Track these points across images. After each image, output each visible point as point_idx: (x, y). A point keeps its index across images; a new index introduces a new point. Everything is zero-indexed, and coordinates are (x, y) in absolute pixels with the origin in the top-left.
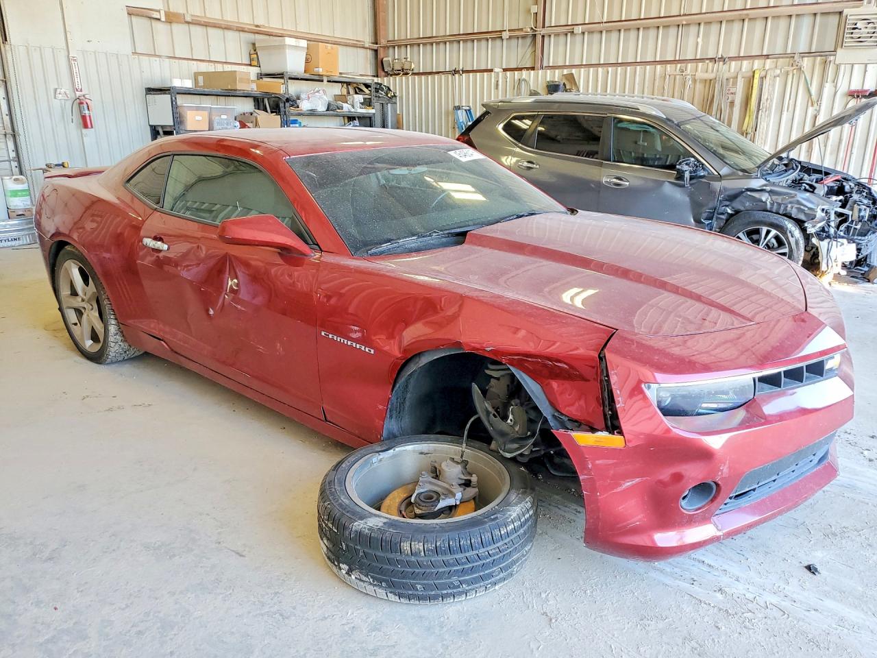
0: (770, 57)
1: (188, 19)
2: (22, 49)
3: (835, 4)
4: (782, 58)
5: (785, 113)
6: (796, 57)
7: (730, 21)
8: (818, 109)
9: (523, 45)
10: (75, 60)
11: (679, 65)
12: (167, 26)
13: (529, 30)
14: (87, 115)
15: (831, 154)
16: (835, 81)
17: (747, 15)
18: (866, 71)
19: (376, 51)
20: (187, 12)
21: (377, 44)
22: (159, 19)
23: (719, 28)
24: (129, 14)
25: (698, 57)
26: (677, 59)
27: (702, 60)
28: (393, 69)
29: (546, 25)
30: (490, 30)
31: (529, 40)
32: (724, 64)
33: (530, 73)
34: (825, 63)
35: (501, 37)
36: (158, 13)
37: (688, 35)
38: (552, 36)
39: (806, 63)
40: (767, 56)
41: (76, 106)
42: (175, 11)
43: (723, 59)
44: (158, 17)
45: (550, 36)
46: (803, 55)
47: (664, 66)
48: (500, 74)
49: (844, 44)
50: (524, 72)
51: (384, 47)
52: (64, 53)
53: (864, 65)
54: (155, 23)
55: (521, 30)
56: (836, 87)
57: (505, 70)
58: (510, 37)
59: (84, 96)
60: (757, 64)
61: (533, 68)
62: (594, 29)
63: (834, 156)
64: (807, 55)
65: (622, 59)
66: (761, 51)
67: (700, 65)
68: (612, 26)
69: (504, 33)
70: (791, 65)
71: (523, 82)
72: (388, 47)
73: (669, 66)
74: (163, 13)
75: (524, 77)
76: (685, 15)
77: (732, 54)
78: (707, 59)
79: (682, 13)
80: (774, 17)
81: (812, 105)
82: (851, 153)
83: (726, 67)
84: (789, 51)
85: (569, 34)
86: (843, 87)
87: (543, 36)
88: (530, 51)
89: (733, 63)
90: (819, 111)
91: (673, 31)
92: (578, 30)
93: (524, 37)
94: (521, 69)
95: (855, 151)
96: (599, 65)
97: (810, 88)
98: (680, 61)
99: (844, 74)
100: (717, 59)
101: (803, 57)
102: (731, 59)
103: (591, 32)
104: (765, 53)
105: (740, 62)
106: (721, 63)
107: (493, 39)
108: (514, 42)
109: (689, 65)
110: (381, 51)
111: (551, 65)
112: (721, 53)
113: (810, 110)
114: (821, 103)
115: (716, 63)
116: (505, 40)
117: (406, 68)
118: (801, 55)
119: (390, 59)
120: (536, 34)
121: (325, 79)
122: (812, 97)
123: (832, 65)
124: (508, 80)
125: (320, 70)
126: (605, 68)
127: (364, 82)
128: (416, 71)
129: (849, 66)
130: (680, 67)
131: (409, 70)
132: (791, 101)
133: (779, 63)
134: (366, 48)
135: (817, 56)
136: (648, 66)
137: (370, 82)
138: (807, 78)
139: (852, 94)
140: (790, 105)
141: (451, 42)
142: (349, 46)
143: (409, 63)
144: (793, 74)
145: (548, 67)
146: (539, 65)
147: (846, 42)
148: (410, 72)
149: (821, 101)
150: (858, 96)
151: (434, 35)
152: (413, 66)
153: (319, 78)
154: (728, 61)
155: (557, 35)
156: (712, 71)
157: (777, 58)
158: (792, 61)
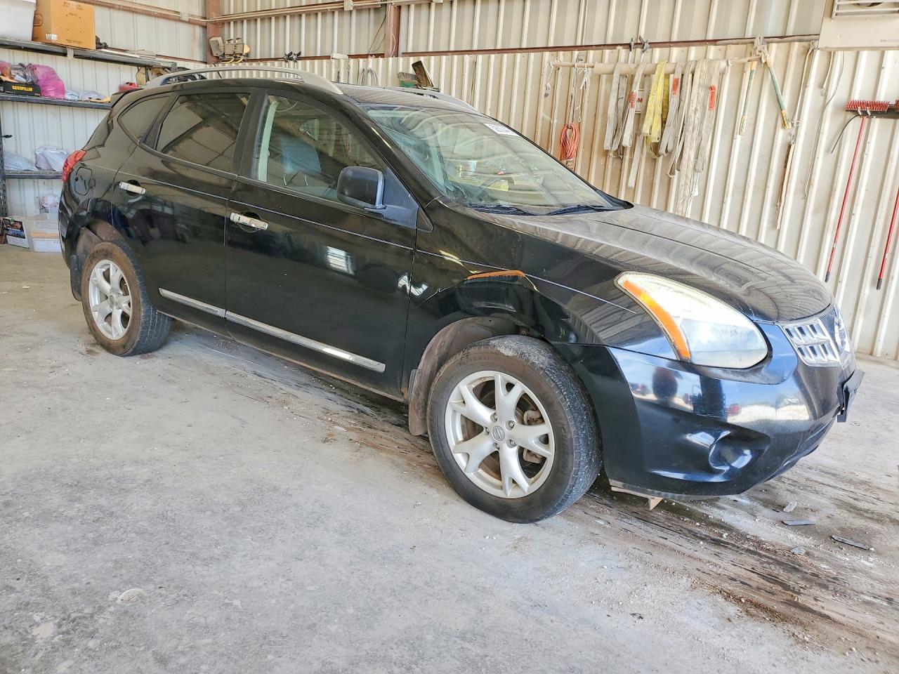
0: (718, 42)
4: (737, 44)
5: (738, 140)
6: (757, 41)
8: (793, 133)
9: (376, 23)
11: (576, 53)
15: (816, 211)
16: (823, 84)
18: (880, 68)
19: (205, 27)
21: (205, 18)
25: (610, 42)
26: (579, 44)
27: (614, 46)
28: (224, 54)
31: (381, 14)
32: (643, 52)
33: (378, 62)
34: (808, 53)
35: (343, 8)
38: (413, 7)
39: (774, 54)
40: (714, 42)
43: (641, 45)
45: (409, 6)
46: (768, 40)
47: (556, 54)
48: (342, 62)
49: (835, 10)
50: (371, 60)
51: (215, 23)
53: (877, 54)
56: (826, 96)
57: (350, 56)
60: (694, 51)
61: (382, 55)
63: (821, 216)
64: (777, 40)
65: (503, 44)
66: (705, 34)
67: (607, 52)
70: (749, 53)
71: (370, 75)
72: (223, 23)
73: (561, 53)
75: (370, 66)
77: (660, 38)
78: (621, 45)
81: (784, 125)
82: (851, 214)
83: (645, 56)
84: (749, 34)
86: (838, 94)
87: (398, 7)
89: (657, 51)
90: (795, 137)
93: (376, 9)
94: (366, 56)
95: (858, 210)
96: (470, 52)
97: (782, 98)
98: (580, 47)
99: (840, 76)
100: (632, 44)
101: (772, 42)
102: (656, 44)
104: (710, 37)
105: (667, 50)
106: (639, 50)
108: (365, 16)
109: (591, 53)
110: (210, 27)
111: (410, 50)
112: (642, 36)
113: (781, 135)
114: (798, 123)
115: (631, 50)
116: (354, 13)
117: (238, 51)
118: (766, 39)
119: (219, 39)
120: (386, 4)
121: (70, 53)
122: (783, 112)
123: (818, 53)
124: (351, 71)
125: (54, 37)
126: (474, 56)
127: (162, 64)
128: (252, 57)
129: (850, 56)
130: (578, 56)
131: (241, 54)
132: (746, 118)
133: (729, 52)
134: (189, 22)
135: (794, 41)
136: (532, 55)
137: (169, 65)
138: (776, 80)
139: (851, 108)
140: (745, 122)
141: (292, 16)
142: (158, 17)
143: (241, 45)
144: (752, 72)
145: (406, 54)
146: (391, 49)
147: (838, 6)
148: (242, 58)
149: (799, 119)
150: (865, 113)
151: (273, 8)
152: (246, 50)
153: (59, 50)
154: (650, 47)
155: (418, 5)
156: (626, 62)
157: (726, 44)
158: (749, 50)
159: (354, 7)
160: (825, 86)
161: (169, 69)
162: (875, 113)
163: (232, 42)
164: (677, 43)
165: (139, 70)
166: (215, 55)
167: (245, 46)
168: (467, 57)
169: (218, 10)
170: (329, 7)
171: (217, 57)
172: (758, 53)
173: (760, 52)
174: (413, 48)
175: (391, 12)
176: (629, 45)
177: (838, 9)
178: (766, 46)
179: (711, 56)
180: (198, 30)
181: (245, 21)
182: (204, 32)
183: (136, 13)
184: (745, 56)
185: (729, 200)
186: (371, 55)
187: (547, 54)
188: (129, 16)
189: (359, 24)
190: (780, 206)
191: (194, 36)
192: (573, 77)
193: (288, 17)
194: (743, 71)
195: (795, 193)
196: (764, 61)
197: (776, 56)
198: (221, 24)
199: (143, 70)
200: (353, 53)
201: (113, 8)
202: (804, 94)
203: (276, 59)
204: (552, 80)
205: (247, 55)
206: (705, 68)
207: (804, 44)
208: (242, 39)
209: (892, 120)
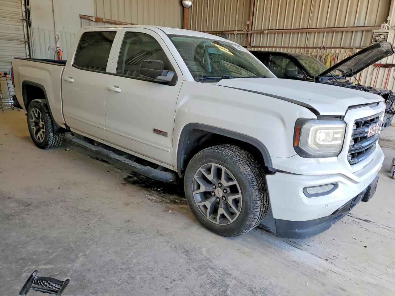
1: (104, 20)
2: (36, 30)
3: (371, 27)
4: (348, 48)
6: (354, 48)
7: (328, 32)
9: (243, 37)
10: (57, 35)
11: (306, 49)
12: (95, 23)
13: (245, 31)
14: (61, 57)
17: (335, 30)
20: (104, 18)
22: (92, 20)
23: (323, 35)
24: (81, 18)
25: (314, 46)
26: (306, 46)
27: (316, 48)
29: (253, 29)
30: (230, 30)
31: (245, 35)
32: (324, 50)
35: (234, 33)
36: (92, 18)
37: (310, 37)
38: (255, 34)
40: (343, 48)
41: (56, 54)
42: (99, 17)
43: (324, 48)
44: (92, 19)
47: (300, 49)
49: (372, 43)
52: (53, 32)
54: (90, 22)
55: (242, 31)
58: (238, 34)
59: (60, 50)
60: (338, 50)
61: (246, 47)
62: (272, 32)
64: (359, 48)
65: (283, 45)
67: (314, 49)
68: (280, 31)
69: (235, 32)
70: (351, 52)
73: (302, 49)
74: (94, 18)
76: (310, 29)
77: (328, 46)
78: (318, 47)
79: (308, 27)
80: (346, 32)
83: (325, 51)
84: (351, 46)
85: (262, 34)
87: (251, 34)
88: (245, 40)
89: (328, 50)
90: (362, 72)
91: (304, 35)
92: (266, 32)
93: (243, 34)
96: (273, 47)
98: (307, 47)
101: (357, 49)
102: (327, 48)
103: (271, 33)
104: (341, 46)
105: (331, 49)
107: (231, 34)
108: (239, 36)
109: (310, 49)
120: (248, 33)
135: (362, 48)
139: (376, 65)
145: (253, 47)
146: (249, 45)
150: (378, 67)
155: (257, 34)
156: (320, 52)
157: (346, 49)
158: (352, 50)
162: (380, 67)
164: (333, 48)
173: (354, 51)
174: (255, 45)
175: (249, 35)
179: (342, 52)
189: (237, 38)
206: (341, 55)
209: (384, 68)
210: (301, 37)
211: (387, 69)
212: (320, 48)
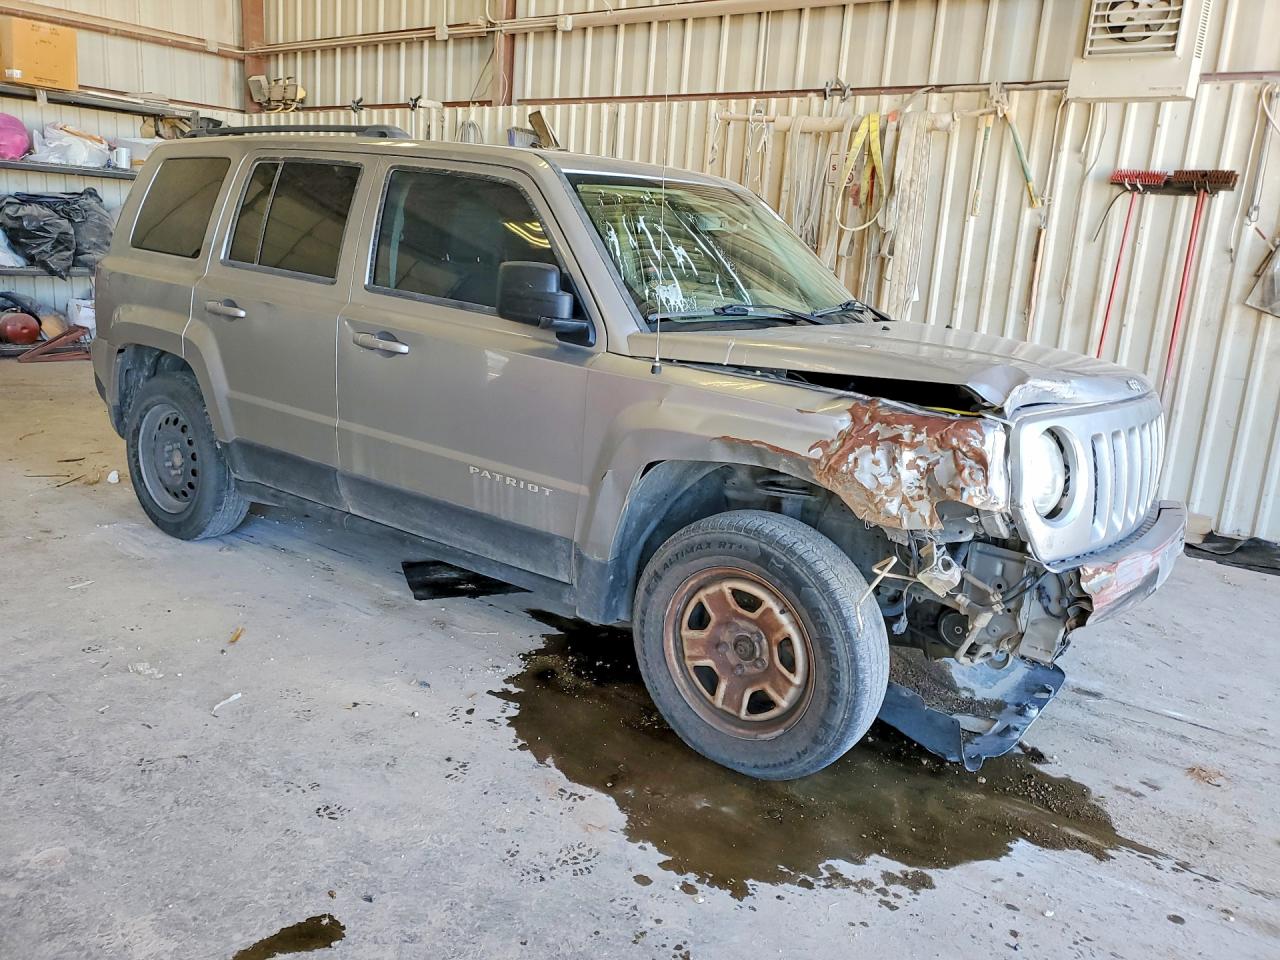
0: (944, 89)
4: (968, 91)
5: (972, 221)
6: (992, 88)
7: (861, 8)
8: (1044, 214)
9: (481, 56)
11: (753, 102)
13: (480, 23)
15: (1076, 321)
16: (1080, 148)
18: (1156, 125)
19: (242, 61)
21: (243, 49)
23: (839, 21)
25: (799, 87)
26: (758, 89)
27: (804, 92)
28: (269, 99)
29: (519, 12)
32: (843, 101)
33: (483, 112)
34: (1061, 104)
35: (435, 37)
37: (778, 37)
38: (531, 36)
39: (1016, 105)
40: (939, 88)
43: (840, 90)
45: (526, 34)
46: (1008, 87)
47: (725, 102)
48: (434, 112)
49: (1088, 48)
50: (473, 109)
51: (257, 56)
53: (1151, 106)
55: (469, 23)
56: (1085, 165)
57: (445, 104)
61: (489, 103)
62: (603, 21)
64: (1020, 86)
65: (655, 89)
66: (925, 78)
67: (795, 100)
69: (438, 30)
70: (983, 106)
71: (472, 131)
72: (267, 56)
73: (733, 101)
75: (473, 118)
77: (865, 80)
78: (815, 91)
81: (1031, 203)
82: (1122, 325)
83: (846, 107)
84: (985, 78)
86: (1101, 161)
87: (512, 37)
89: (862, 99)
90: (1046, 219)
91: (749, 27)
92: (567, 23)
94: (466, 104)
95: (1130, 320)
96: (610, 99)
97: (1028, 166)
98: (758, 94)
99: (1102, 136)
100: (828, 90)
101: (1008, 90)
102: (861, 91)
104: (933, 81)
105: (875, 98)
106: (837, 98)
108: (465, 48)
109: (774, 101)
110: (250, 62)
111: (528, 96)
112: (843, 79)
113: (1027, 214)
114: (1050, 200)
115: (825, 98)
116: (451, 42)
117: (289, 95)
118: (1006, 86)
119: (263, 78)
120: (493, 32)
121: (42, 96)
122: (1030, 184)
123: (1073, 107)
124: (446, 124)
125: (16, 74)
126: (614, 104)
127: (177, 113)
128: (309, 104)
129: (1115, 109)
130: (756, 106)
131: (293, 101)
132: (981, 192)
133: (957, 103)
134: (220, 54)
135: (1042, 88)
136: (694, 104)
137: (188, 115)
138: (1019, 140)
139: (1118, 180)
140: (979, 199)
141: (365, 46)
142: (173, 47)
143: (294, 88)
144: (987, 129)
145: (523, 101)
146: (501, 95)
147: (1092, 41)
148: (294, 105)
149: (1051, 195)
150: (1134, 188)
151: (339, 35)
152: (301, 94)
153: (26, 92)
154: (853, 95)
155: (539, 33)
156: (820, 115)
157: (953, 91)
158: (984, 99)
159: (450, 35)
160: (1083, 150)
161: (188, 119)
162: (1148, 188)
163: (281, 82)
164: (890, 90)
165: (144, 122)
166: (256, 100)
167: (300, 89)
168: (605, 107)
169: (260, 36)
170: (414, 35)
171: (260, 104)
172: (994, 104)
173: (997, 102)
174: (532, 92)
175: (500, 42)
176: (823, 92)
177: (1091, 45)
178: (1005, 95)
179: (933, 109)
180: (233, 66)
181: (299, 54)
182: (240, 69)
183: (141, 40)
184: (979, 108)
185: (960, 306)
186: (474, 103)
187: (714, 103)
188: (131, 44)
189: (457, 60)
190: (1029, 313)
191: (227, 75)
192: (749, 135)
193: (359, 49)
194: (976, 129)
195: (1048, 297)
196: (1001, 115)
197: (1019, 108)
198: (264, 58)
199: (151, 121)
200: (449, 99)
201: (107, 33)
202: (1056, 161)
203: (342, 107)
204: (721, 137)
205: (302, 101)
207: (1053, 92)
208: (295, 77)
209: (1172, 197)
210: (735, 43)
211: (1186, 202)
212: (822, 93)
